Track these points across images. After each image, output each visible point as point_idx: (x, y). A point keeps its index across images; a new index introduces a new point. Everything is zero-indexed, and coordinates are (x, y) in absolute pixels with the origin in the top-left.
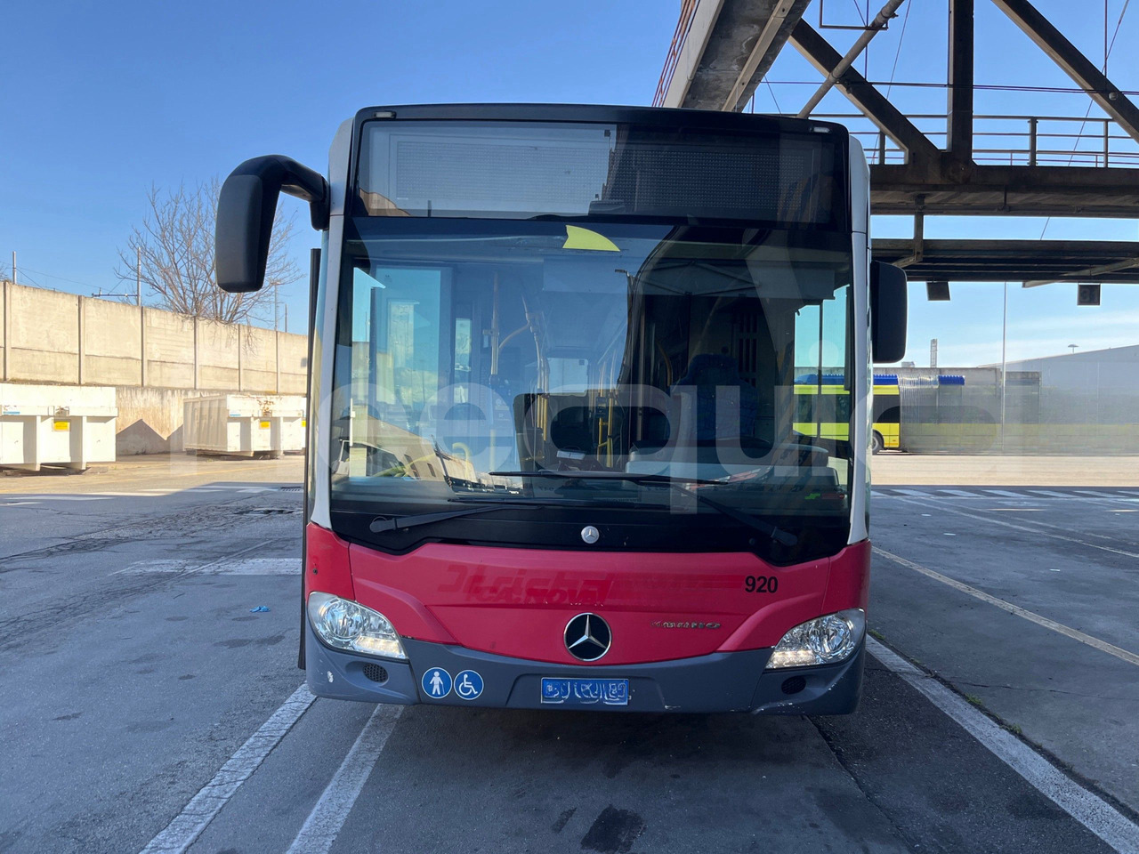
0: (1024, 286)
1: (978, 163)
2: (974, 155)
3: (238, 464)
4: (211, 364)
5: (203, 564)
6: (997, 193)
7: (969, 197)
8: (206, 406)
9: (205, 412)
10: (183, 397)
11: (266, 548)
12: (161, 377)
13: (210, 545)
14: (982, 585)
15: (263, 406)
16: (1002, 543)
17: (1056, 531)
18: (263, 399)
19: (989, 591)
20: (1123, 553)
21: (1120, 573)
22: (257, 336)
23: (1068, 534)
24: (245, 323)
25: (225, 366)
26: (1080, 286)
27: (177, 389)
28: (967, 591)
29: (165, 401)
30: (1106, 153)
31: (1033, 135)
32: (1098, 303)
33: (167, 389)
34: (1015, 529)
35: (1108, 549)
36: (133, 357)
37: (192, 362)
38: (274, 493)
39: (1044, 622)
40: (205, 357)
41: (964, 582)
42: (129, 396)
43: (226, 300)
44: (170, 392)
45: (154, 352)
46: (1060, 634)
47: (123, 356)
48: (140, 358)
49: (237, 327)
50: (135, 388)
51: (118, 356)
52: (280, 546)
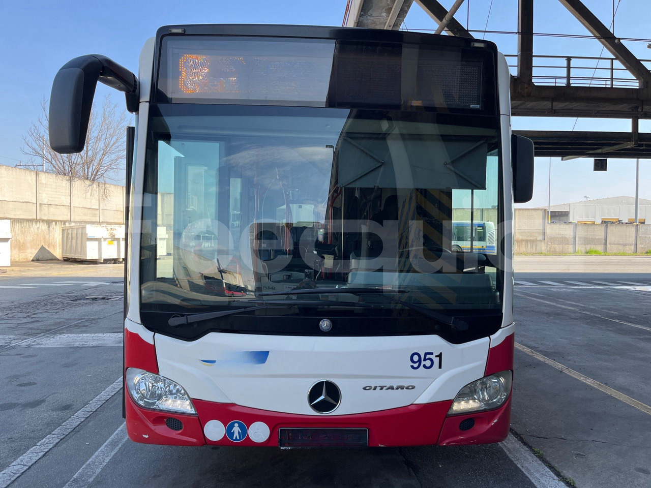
0: (562, 160)
1: (536, 84)
2: (533, 80)
3: (92, 267)
4: (81, 206)
5: (25, 339)
6: (547, 102)
7: (530, 104)
8: (75, 232)
9: (74, 235)
10: (62, 226)
11: (76, 326)
12: (49, 214)
13: (39, 324)
14: (541, 349)
15: (109, 231)
16: (552, 318)
17: (584, 309)
18: (109, 227)
19: (546, 354)
20: (627, 324)
21: (627, 339)
22: (110, 189)
23: (591, 310)
24: (102, 181)
25: (90, 207)
26: (595, 159)
27: (59, 221)
28: (531, 354)
29: (51, 228)
30: (612, 79)
31: (569, 67)
32: (605, 169)
33: (52, 221)
34: (559, 308)
35: (617, 321)
36: (30, 201)
37: (69, 205)
38: (106, 286)
39: (582, 379)
40: (76, 202)
41: (529, 347)
42: (28, 225)
43: (91, 167)
44: (54, 223)
45: (44, 198)
46: (594, 388)
47: (24, 201)
48: (35, 202)
49: (97, 184)
50: (31, 221)
51: (21, 201)
52: (86, 324)
